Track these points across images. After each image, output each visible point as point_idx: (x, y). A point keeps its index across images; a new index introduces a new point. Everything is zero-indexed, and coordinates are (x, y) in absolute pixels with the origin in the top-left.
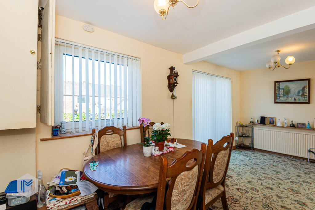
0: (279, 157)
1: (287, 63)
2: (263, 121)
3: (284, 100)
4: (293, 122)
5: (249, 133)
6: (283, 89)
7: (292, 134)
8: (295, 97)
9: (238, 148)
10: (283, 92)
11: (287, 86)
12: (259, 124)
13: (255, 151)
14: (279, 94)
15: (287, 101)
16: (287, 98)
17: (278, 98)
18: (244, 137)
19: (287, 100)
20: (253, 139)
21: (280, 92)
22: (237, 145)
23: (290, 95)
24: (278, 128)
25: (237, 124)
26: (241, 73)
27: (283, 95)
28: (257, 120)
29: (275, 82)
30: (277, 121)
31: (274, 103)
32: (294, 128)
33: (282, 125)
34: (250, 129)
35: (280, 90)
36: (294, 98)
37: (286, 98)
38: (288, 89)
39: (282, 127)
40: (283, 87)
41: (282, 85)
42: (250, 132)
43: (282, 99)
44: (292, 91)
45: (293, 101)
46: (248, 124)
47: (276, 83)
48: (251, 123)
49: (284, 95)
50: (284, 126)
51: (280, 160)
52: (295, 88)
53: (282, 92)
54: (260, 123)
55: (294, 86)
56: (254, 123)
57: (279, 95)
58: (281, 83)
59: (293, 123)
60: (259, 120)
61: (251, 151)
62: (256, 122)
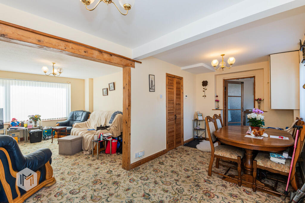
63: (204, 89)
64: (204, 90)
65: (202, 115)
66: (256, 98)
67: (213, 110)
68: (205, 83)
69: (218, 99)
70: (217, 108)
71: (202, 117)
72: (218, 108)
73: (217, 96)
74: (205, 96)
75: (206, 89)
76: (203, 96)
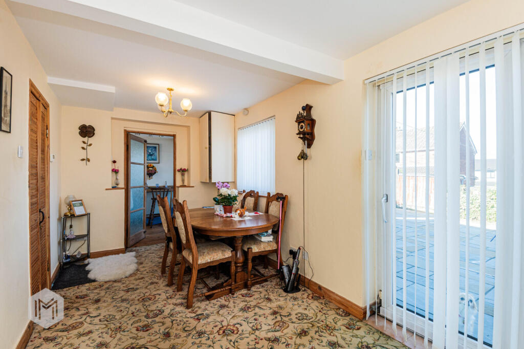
63: (84, 142)
64: (85, 146)
65: (82, 204)
66: (178, 168)
67: (106, 189)
68: (87, 131)
69: (117, 166)
70: (115, 185)
71: (82, 207)
72: (117, 184)
73: (114, 162)
74: (89, 160)
75: (90, 145)
76: (83, 160)
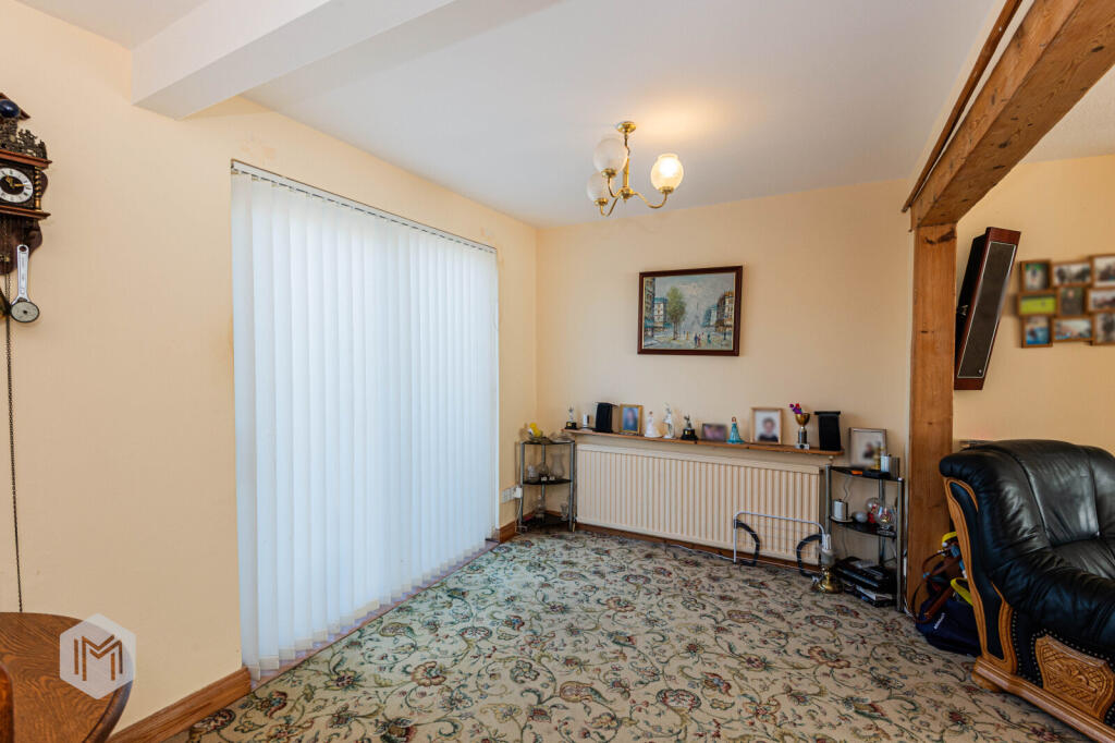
0: (650, 550)
1: (658, 184)
2: (605, 419)
3: (669, 343)
4: (692, 422)
5: (562, 468)
6: (665, 301)
7: (688, 466)
8: (698, 330)
9: (523, 531)
10: (665, 311)
11: (674, 291)
12: (591, 432)
13: (581, 534)
14: (653, 319)
15: (675, 345)
16: (675, 333)
17: (650, 333)
18: (544, 483)
19: (675, 342)
20: (575, 488)
21: (656, 313)
22: (519, 516)
23: (683, 324)
24: (650, 445)
25: (522, 432)
26: (541, 234)
27: (665, 322)
28: (588, 418)
29: (643, 275)
30: (647, 417)
31: (639, 353)
32: (693, 442)
33: (661, 432)
34: (567, 451)
35: (656, 306)
36: (694, 335)
37: (672, 335)
38: (677, 303)
39: (660, 440)
40: (664, 295)
41: (663, 287)
42: (566, 463)
43: (661, 339)
44: (690, 309)
45: (692, 347)
46: (558, 432)
47: (645, 279)
48: (567, 428)
49: (666, 324)
50: (666, 437)
51: (650, 565)
52: (698, 297)
53: (662, 312)
54: (594, 425)
55: (695, 293)
56: (578, 426)
57: (649, 324)
58: (657, 279)
59: (690, 425)
60: (594, 414)
61: (567, 534)
62: (585, 423)
